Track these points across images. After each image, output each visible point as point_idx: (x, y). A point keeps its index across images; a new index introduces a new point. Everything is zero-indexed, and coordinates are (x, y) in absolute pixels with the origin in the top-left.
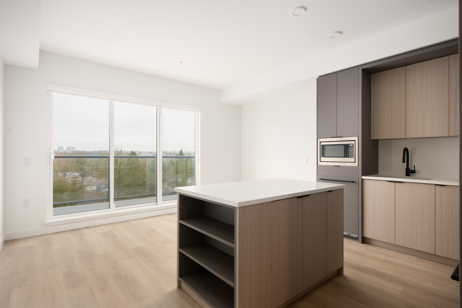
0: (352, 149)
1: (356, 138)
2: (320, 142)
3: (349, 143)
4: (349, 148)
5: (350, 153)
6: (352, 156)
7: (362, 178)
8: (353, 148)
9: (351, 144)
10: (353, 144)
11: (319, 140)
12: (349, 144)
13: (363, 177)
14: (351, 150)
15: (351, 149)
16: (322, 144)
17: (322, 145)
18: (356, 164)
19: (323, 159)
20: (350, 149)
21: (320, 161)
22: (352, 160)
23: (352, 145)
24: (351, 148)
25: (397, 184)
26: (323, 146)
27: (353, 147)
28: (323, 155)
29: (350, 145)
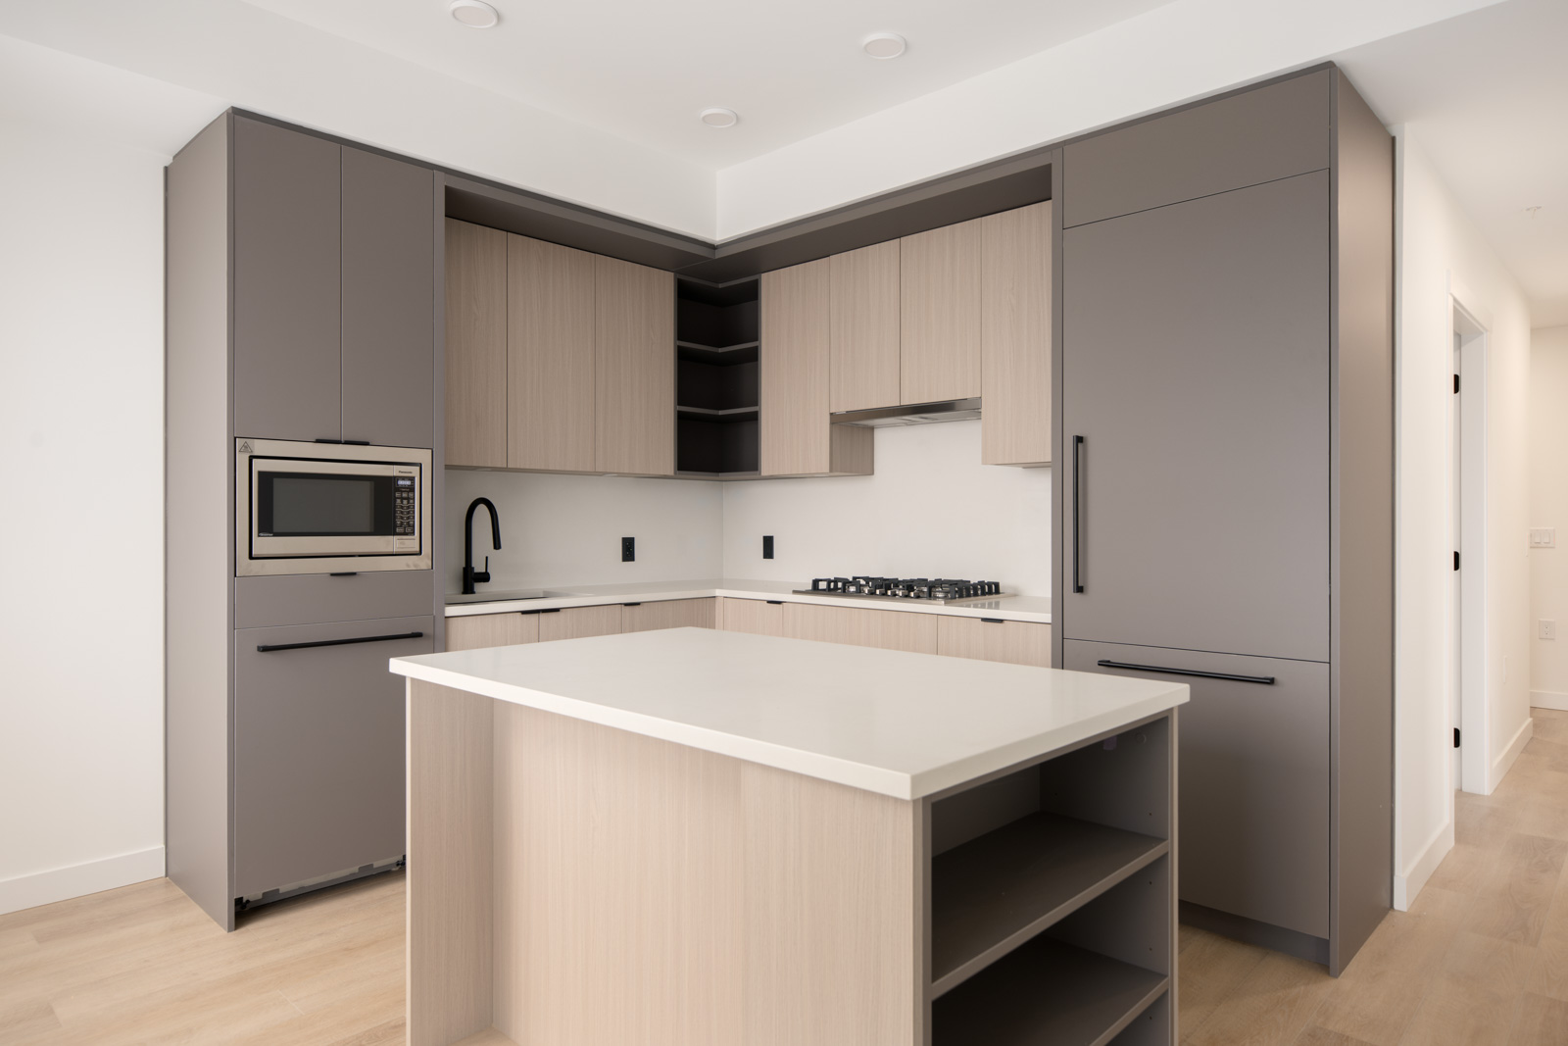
0: (408, 499)
1: (423, 456)
2: (251, 458)
3: (396, 474)
4: (397, 495)
5: (398, 514)
6: (409, 530)
7: (447, 615)
8: (411, 495)
9: (403, 478)
10: (412, 479)
11: (246, 447)
12: (395, 477)
13: (450, 611)
14: (405, 502)
15: (402, 499)
16: (260, 466)
17: (261, 474)
18: (423, 562)
19: (265, 544)
20: (399, 501)
21: (251, 557)
22: (410, 543)
23: (408, 483)
24: (405, 495)
25: (542, 615)
26: (266, 478)
27: (411, 489)
28: (267, 527)
29: (401, 482)
